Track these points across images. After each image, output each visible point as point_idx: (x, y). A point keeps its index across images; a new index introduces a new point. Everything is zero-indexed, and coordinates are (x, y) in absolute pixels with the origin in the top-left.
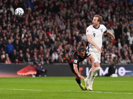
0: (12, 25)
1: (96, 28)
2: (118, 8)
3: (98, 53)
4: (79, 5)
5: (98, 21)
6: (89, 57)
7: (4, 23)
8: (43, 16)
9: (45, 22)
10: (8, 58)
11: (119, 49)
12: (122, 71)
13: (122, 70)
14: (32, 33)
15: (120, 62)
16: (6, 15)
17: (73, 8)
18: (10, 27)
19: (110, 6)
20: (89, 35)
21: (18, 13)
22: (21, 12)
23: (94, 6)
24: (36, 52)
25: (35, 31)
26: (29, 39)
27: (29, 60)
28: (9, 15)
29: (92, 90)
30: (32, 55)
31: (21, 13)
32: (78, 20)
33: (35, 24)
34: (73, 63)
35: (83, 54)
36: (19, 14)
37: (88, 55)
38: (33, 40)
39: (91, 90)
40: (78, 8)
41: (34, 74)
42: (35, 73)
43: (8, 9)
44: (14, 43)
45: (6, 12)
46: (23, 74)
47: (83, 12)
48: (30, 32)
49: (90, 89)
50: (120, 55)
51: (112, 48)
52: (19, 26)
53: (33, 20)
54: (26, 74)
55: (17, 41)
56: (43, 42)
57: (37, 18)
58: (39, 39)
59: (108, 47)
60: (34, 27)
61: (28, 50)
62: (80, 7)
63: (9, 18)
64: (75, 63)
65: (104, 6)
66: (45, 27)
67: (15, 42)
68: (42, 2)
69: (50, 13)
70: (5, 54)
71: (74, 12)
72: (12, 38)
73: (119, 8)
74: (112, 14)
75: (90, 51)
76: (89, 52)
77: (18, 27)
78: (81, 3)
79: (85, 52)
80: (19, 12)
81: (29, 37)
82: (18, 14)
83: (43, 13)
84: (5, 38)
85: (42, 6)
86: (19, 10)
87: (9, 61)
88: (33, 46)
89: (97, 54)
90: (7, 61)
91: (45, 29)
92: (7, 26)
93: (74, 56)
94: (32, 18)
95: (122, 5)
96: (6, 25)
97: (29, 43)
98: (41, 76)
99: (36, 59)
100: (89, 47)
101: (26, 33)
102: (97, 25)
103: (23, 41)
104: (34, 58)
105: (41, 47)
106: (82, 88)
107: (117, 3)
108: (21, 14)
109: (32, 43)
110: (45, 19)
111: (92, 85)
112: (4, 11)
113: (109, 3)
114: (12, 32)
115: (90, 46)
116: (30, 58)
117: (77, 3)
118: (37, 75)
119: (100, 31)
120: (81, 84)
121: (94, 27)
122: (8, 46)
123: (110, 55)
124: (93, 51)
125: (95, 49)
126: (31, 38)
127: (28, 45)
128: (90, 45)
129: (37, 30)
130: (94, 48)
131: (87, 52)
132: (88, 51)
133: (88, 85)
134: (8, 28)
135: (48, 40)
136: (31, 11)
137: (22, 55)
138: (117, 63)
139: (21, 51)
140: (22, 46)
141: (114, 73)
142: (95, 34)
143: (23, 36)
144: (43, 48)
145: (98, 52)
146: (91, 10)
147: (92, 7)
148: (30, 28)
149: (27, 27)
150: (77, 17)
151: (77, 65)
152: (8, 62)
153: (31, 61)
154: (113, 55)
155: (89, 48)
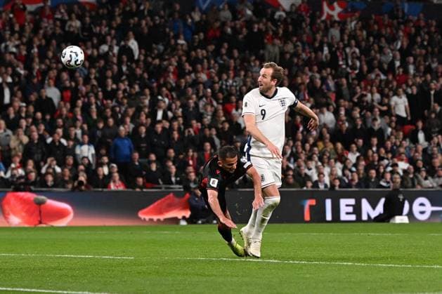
0: (131, 85)
1: (267, 97)
2: (423, 38)
3: (274, 160)
4: (318, 30)
5: (273, 77)
6: (249, 171)
7: (110, 81)
8: (216, 62)
9: (220, 79)
10: (116, 175)
11: (420, 148)
12: (422, 208)
13: (422, 205)
14: (184, 106)
15: (419, 183)
16: (115, 60)
17: (300, 40)
18: (125, 91)
19: (401, 33)
20: (250, 115)
21: (69, 59)
22: (77, 55)
23: (359, 32)
24: (192, 159)
25: (192, 103)
26: (176, 124)
27: (173, 179)
28: (125, 58)
29: (259, 255)
30: (182, 166)
31: (77, 60)
32: (311, 70)
33: (195, 83)
34: (208, 186)
35: (233, 164)
36: (72, 63)
37: (245, 166)
38: (187, 124)
39: (257, 255)
40: (315, 40)
41: (184, 218)
42: (188, 214)
43: (123, 43)
44: (134, 135)
45: (116, 49)
46: (155, 218)
47: (326, 49)
48: (178, 103)
49: (254, 254)
50: (420, 164)
51: (401, 145)
52: (151, 89)
53: (190, 73)
54: (162, 218)
55: (143, 129)
56: (214, 132)
57: (199, 66)
58: (203, 124)
59: (389, 144)
60: (190, 90)
61: (172, 153)
62: (319, 37)
63: (124, 68)
64: (213, 188)
65: (387, 31)
66: (221, 90)
67: (136, 130)
68: (218, 24)
69: (236, 53)
70: (108, 164)
71: (304, 50)
72: (128, 120)
73: (427, 37)
74: (404, 53)
75: (253, 156)
76: (251, 158)
77: (147, 91)
78: (322, 26)
79: (236, 157)
80: (71, 56)
81: (175, 118)
82: (70, 61)
83: (217, 53)
84: (111, 121)
85: (218, 34)
86: (71, 52)
87: (119, 183)
88: (186, 143)
89: (271, 163)
90: (114, 182)
91: (221, 96)
92: (118, 89)
93: (209, 169)
94: (188, 67)
95: (433, 29)
96: (114, 86)
97: (176, 135)
98: (203, 223)
99: (193, 176)
100: (249, 145)
101: (169, 108)
102: (269, 88)
103: (159, 128)
104: (187, 174)
105: (208, 145)
106: (235, 251)
107: (422, 23)
108: (76, 62)
109: (184, 133)
110: (223, 69)
111: (259, 244)
112: (111, 48)
113: (399, 23)
114: (130, 106)
115: (253, 142)
116: (176, 176)
117: (312, 24)
118: (191, 221)
119: (278, 103)
120: (233, 240)
121: (263, 93)
122: (118, 142)
123: (395, 165)
124: (262, 155)
125: (265, 151)
126: (181, 120)
127: (174, 139)
128: (253, 140)
129: (200, 98)
130: (263, 147)
131: (244, 159)
132: (249, 156)
133: (249, 244)
134: (120, 94)
135: (227, 126)
136: (185, 48)
137: (154, 167)
138: (414, 186)
139: (153, 157)
140: (155, 143)
141: (401, 214)
142: (264, 111)
143: (160, 115)
144: (213, 146)
145: (273, 158)
146: (349, 45)
147: (353, 36)
148: (181, 93)
149: (171, 90)
150: (309, 63)
151: (216, 193)
152: (116, 186)
153: (177, 183)
154: (403, 165)
155: (250, 147)
